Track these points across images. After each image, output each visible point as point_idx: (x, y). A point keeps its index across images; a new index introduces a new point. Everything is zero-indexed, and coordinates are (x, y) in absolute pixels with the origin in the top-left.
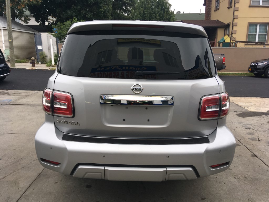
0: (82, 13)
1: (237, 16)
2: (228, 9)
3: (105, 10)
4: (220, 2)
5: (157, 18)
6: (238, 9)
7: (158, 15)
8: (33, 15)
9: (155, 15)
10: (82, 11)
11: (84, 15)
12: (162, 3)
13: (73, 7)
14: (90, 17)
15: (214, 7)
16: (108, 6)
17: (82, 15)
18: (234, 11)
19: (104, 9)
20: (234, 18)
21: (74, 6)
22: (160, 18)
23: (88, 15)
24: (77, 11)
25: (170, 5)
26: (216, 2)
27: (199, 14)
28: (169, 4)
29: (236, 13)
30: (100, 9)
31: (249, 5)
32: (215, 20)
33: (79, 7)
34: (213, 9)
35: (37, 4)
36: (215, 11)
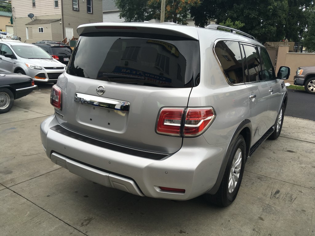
0: (245, 12)
3: (275, 8)
8: (193, 18)
10: (245, 11)
11: (247, 15)
13: (234, 7)
14: (254, 17)
16: (281, 2)
17: (245, 16)
19: (274, 6)
21: (236, 5)
23: (252, 15)
24: (239, 11)
30: (268, 7)
33: (242, 6)
35: (196, 6)
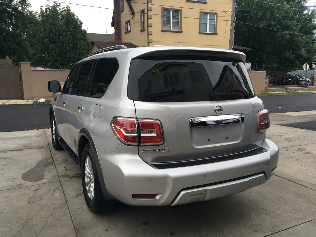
1: (152, 40)
2: (141, 32)
4: (131, 24)
5: (69, 36)
6: (152, 33)
7: (69, 33)
9: (66, 33)
12: (72, 21)
15: (125, 29)
18: (148, 35)
20: (149, 42)
22: (72, 37)
25: (81, 23)
26: (126, 23)
27: (105, 35)
28: (80, 21)
29: (150, 37)
31: (161, 29)
32: (128, 43)
34: (123, 31)
36: (126, 33)
